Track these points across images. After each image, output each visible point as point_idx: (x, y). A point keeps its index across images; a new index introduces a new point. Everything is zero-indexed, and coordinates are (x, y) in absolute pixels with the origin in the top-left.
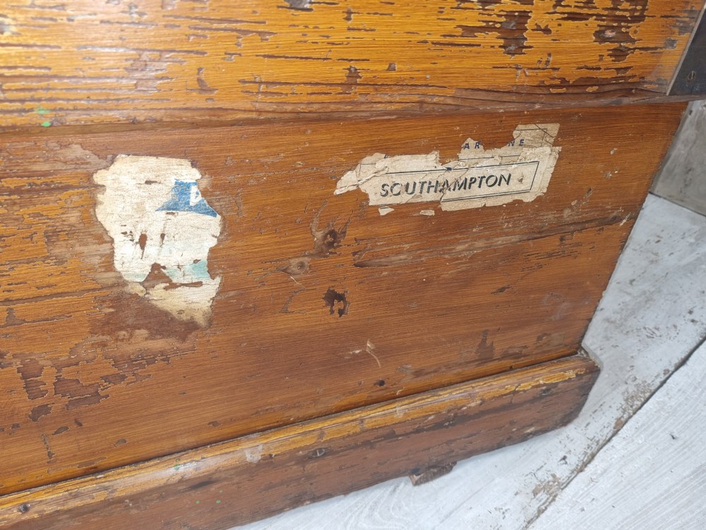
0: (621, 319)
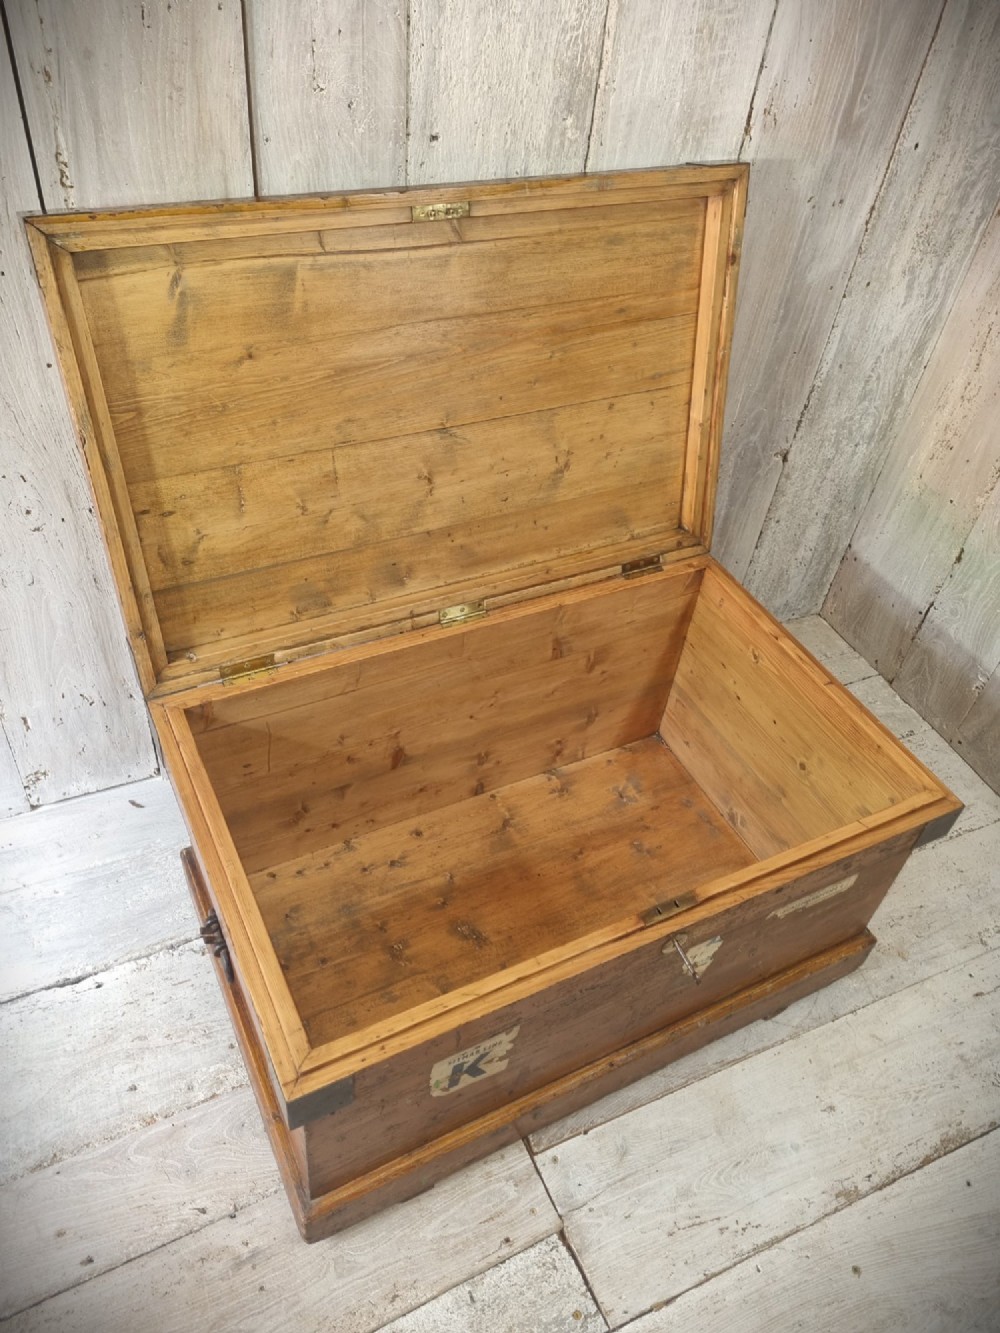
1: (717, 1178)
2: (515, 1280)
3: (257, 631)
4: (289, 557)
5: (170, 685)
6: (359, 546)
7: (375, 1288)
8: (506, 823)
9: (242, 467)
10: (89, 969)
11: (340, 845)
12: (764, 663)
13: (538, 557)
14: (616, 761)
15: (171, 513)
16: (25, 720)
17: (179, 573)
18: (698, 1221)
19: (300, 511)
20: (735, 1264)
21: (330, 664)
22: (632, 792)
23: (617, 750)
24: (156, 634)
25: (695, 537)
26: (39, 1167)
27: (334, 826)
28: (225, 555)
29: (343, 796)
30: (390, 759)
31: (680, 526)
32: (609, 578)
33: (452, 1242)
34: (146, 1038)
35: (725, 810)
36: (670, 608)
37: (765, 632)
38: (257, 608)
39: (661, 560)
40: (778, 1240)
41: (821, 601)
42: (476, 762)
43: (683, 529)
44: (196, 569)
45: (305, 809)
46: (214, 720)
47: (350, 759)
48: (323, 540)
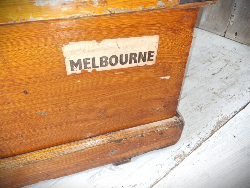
0: (220, 92)
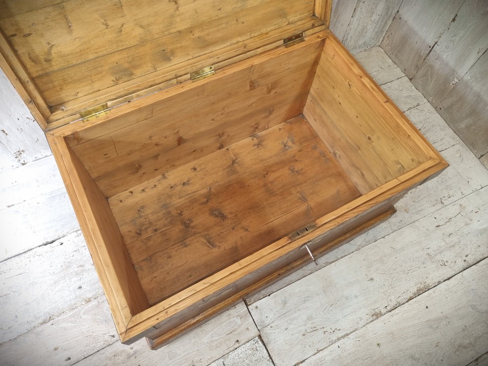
1: (323, 311)
2: (241, 356)
3: (97, 91)
4: (105, 52)
5: (54, 124)
6: (143, 42)
7: (185, 363)
8: (234, 162)
9: (64, 4)
10: (56, 237)
11: (160, 176)
12: (354, 88)
13: (240, 39)
14: (283, 129)
15: (29, 35)
16: (3, 131)
17: (45, 67)
18: (315, 329)
19: (104, 27)
20: (330, 345)
21: (136, 107)
22: (290, 144)
23: (283, 123)
24: (40, 101)
25: (322, 21)
26: (44, 322)
27: (156, 170)
28: (68, 55)
29: (157, 159)
30: (177, 142)
31: (314, 15)
32: (277, 47)
33: (215, 343)
34: (83, 266)
35: (332, 151)
36: (308, 59)
37: (355, 74)
38: (94, 80)
39: (304, 35)
40: (347, 335)
41: (381, 40)
42: (218, 137)
43: (315, 16)
44: (53, 63)
45: (140, 166)
46: (81, 139)
47: (156, 145)
48: (121, 41)
